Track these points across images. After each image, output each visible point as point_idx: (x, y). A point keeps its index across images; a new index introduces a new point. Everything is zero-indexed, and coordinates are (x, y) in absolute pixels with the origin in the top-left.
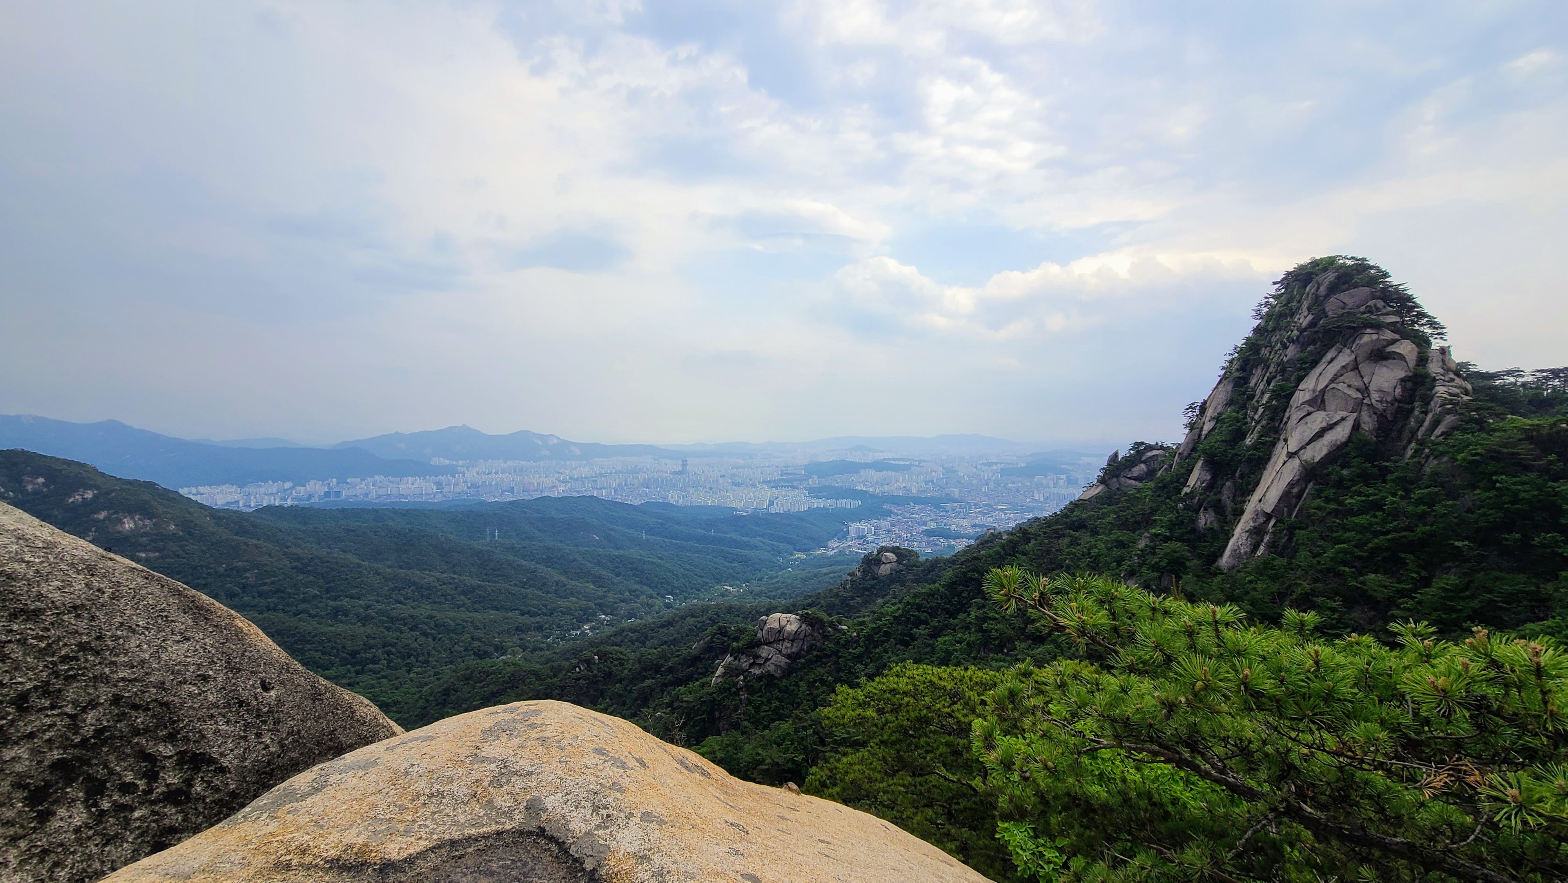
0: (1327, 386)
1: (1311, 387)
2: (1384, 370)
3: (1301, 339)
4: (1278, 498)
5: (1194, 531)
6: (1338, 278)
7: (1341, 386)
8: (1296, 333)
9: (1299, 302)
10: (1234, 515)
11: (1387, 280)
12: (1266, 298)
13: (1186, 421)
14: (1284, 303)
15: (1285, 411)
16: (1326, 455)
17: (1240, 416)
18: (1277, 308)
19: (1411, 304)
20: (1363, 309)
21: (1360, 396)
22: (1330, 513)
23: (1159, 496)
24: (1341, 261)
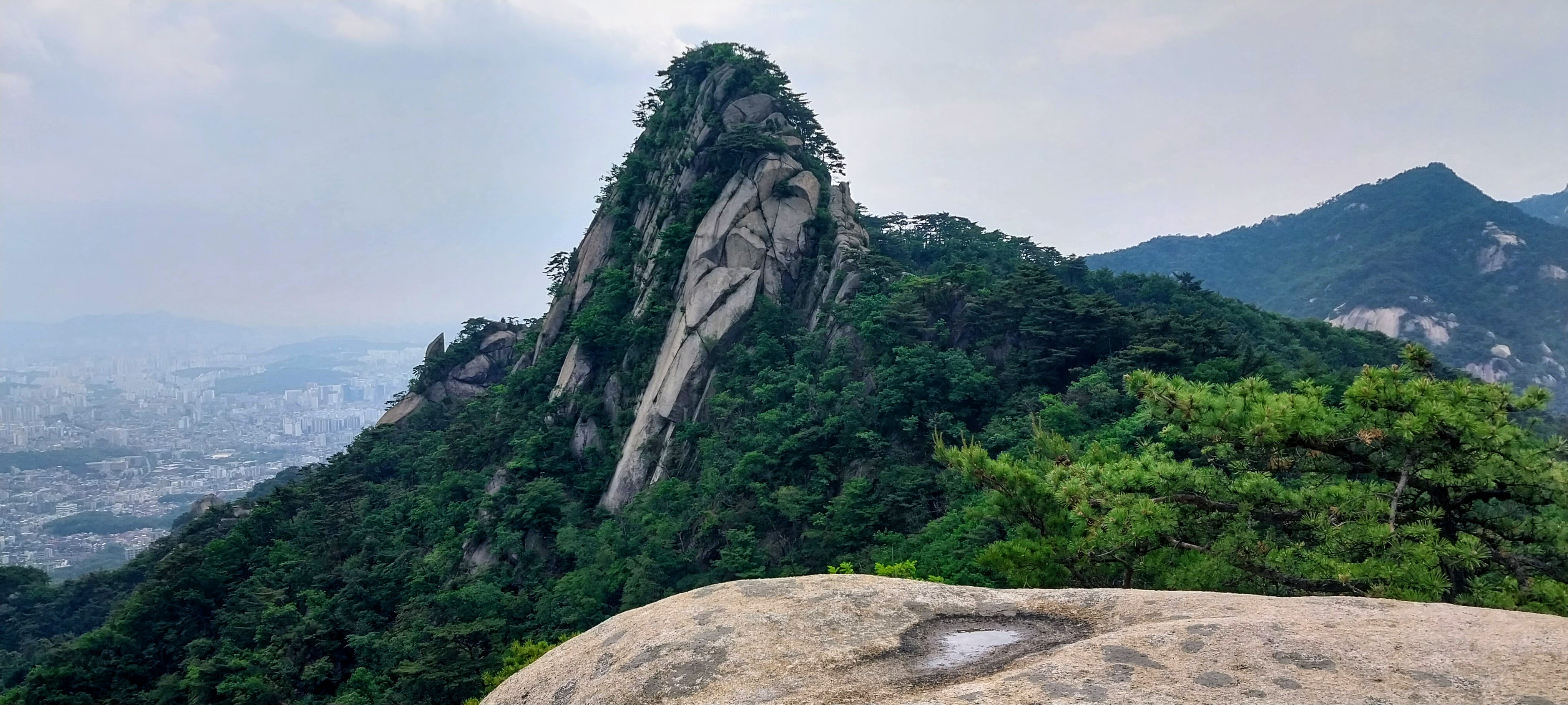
0: (728, 231)
1: (710, 232)
2: (787, 210)
3: (697, 162)
4: (677, 394)
5: (569, 456)
6: (737, 76)
7: (744, 232)
8: (690, 151)
9: (692, 106)
10: (622, 426)
11: (787, 86)
12: (650, 95)
13: (550, 283)
14: (674, 105)
15: (680, 267)
16: (730, 329)
17: (625, 273)
18: (665, 112)
19: (810, 122)
20: (763, 124)
21: (764, 247)
22: (736, 410)
23: (516, 406)
24: (738, 53)
